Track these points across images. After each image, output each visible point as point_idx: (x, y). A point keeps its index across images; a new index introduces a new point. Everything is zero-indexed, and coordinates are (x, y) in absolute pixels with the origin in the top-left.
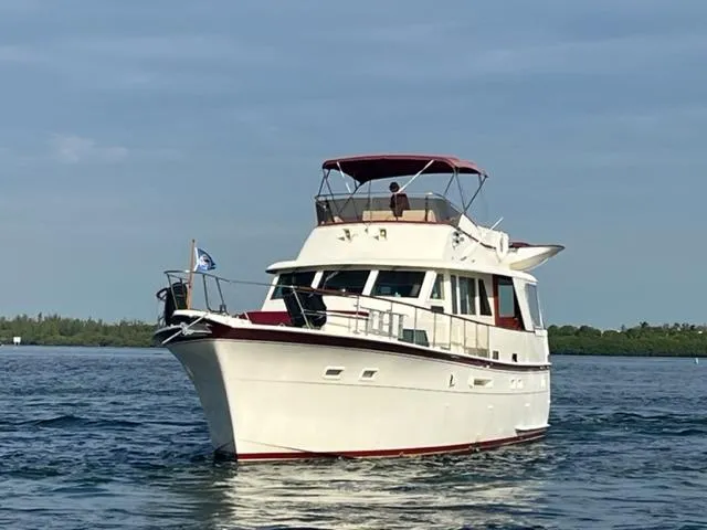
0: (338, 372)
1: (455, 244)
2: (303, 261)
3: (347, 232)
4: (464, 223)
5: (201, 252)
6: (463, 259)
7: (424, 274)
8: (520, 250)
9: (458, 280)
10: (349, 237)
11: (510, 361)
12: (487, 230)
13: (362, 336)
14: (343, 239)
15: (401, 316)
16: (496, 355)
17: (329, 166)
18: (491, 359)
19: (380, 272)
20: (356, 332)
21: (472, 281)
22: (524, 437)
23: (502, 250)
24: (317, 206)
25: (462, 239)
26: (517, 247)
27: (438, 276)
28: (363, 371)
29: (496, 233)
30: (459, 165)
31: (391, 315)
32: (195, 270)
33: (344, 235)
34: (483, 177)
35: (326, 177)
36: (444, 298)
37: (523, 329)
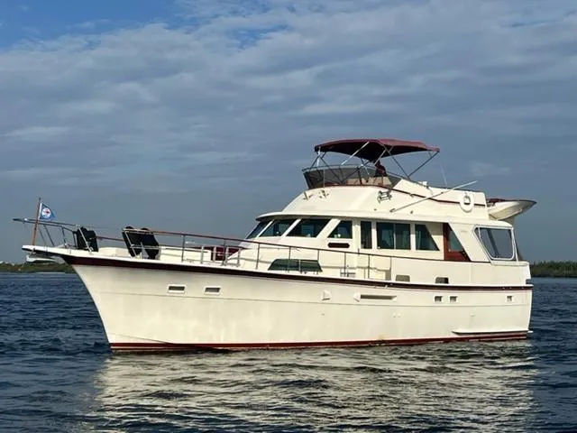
8: (496, 204)
26: (494, 202)
36: (351, 238)
37: (469, 261)
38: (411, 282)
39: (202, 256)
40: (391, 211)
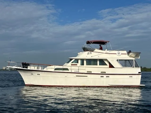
0: (33, 74)
23: (120, 54)
28: (37, 74)
36: (78, 63)
37: (114, 68)
38: (92, 73)
39: (35, 68)
40: (92, 57)
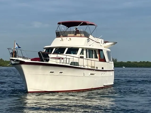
0: (53, 72)
1: (88, 42)
2: (52, 46)
3: (62, 39)
4: (91, 37)
5: (17, 44)
6: (90, 45)
7: (79, 49)
9: (88, 50)
10: (62, 40)
11: (101, 69)
12: (97, 39)
13: (59, 64)
14: (61, 41)
15: (69, 59)
16: (97, 68)
17: (59, 24)
18: (95, 69)
19: (68, 48)
20: (57, 63)
21: (92, 51)
22: (106, 87)
23: (101, 43)
24: (56, 33)
25: (90, 41)
27: (82, 49)
28: (59, 72)
29: (100, 39)
30: (89, 23)
31: (66, 58)
32: (15, 48)
33: (61, 40)
34: (96, 26)
35: (58, 26)
